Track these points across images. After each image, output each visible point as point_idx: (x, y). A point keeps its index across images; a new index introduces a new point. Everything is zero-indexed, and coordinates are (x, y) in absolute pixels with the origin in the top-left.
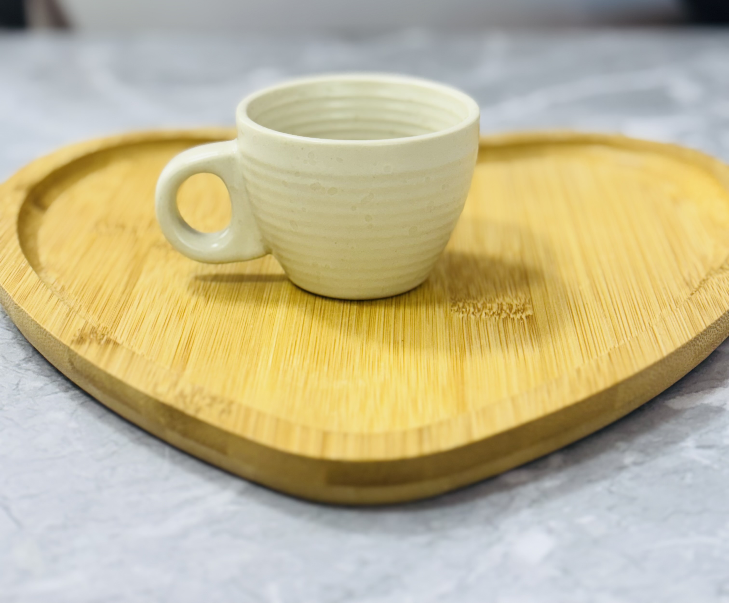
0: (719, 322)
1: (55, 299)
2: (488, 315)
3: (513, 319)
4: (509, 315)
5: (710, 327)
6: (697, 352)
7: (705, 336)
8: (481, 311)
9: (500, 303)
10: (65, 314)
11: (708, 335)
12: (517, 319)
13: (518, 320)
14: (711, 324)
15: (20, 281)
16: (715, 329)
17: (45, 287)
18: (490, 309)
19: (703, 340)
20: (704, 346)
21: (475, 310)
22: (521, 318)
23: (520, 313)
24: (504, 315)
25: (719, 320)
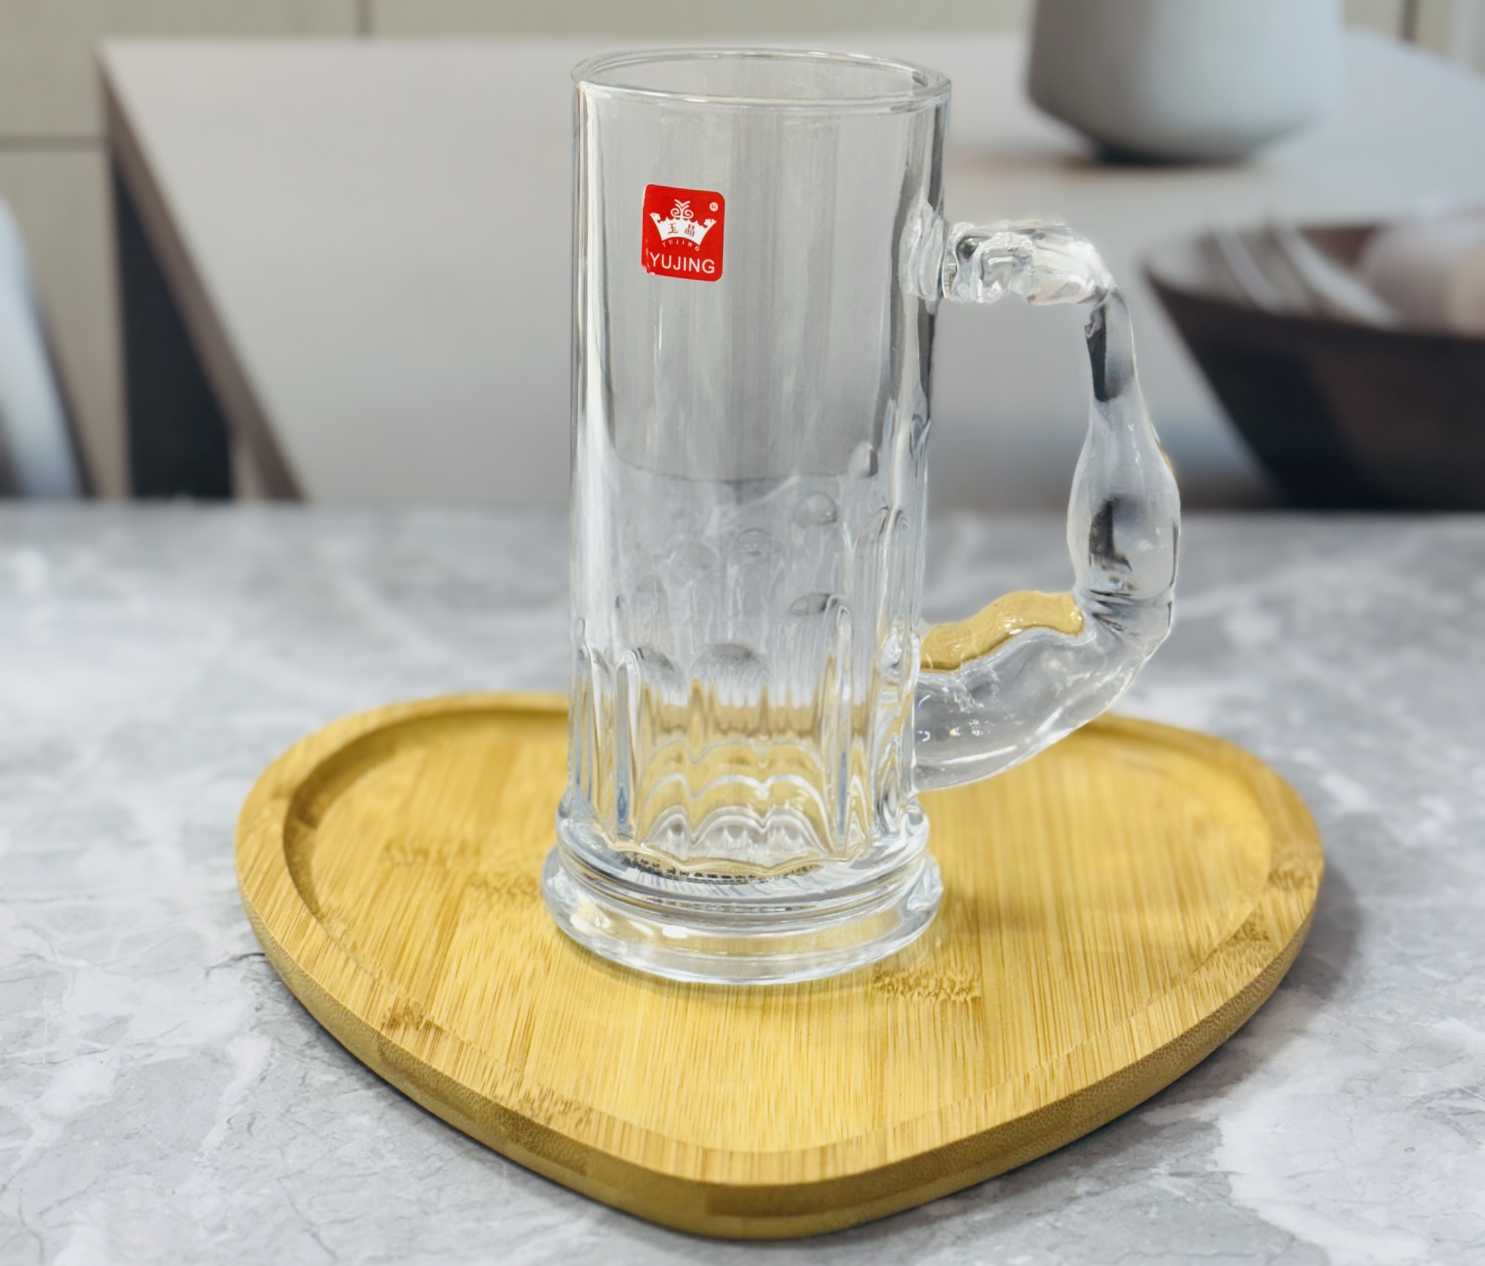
0: (1218, 1014)
1: (352, 965)
2: (922, 997)
3: (954, 1002)
4: (950, 997)
5: (1204, 1021)
6: (1186, 1054)
7: (1196, 1032)
8: (913, 991)
9: (938, 979)
10: (369, 987)
11: (1201, 1033)
12: (960, 1001)
13: (961, 1003)
14: (1206, 1018)
15: (302, 939)
16: (1211, 1024)
17: (337, 947)
18: (926, 987)
19: (1194, 1039)
20: (1196, 1045)
21: (904, 989)
22: (965, 1001)
23: (965, 993)
24: (942, 996)
25: (1218, 1011)
